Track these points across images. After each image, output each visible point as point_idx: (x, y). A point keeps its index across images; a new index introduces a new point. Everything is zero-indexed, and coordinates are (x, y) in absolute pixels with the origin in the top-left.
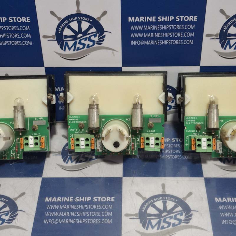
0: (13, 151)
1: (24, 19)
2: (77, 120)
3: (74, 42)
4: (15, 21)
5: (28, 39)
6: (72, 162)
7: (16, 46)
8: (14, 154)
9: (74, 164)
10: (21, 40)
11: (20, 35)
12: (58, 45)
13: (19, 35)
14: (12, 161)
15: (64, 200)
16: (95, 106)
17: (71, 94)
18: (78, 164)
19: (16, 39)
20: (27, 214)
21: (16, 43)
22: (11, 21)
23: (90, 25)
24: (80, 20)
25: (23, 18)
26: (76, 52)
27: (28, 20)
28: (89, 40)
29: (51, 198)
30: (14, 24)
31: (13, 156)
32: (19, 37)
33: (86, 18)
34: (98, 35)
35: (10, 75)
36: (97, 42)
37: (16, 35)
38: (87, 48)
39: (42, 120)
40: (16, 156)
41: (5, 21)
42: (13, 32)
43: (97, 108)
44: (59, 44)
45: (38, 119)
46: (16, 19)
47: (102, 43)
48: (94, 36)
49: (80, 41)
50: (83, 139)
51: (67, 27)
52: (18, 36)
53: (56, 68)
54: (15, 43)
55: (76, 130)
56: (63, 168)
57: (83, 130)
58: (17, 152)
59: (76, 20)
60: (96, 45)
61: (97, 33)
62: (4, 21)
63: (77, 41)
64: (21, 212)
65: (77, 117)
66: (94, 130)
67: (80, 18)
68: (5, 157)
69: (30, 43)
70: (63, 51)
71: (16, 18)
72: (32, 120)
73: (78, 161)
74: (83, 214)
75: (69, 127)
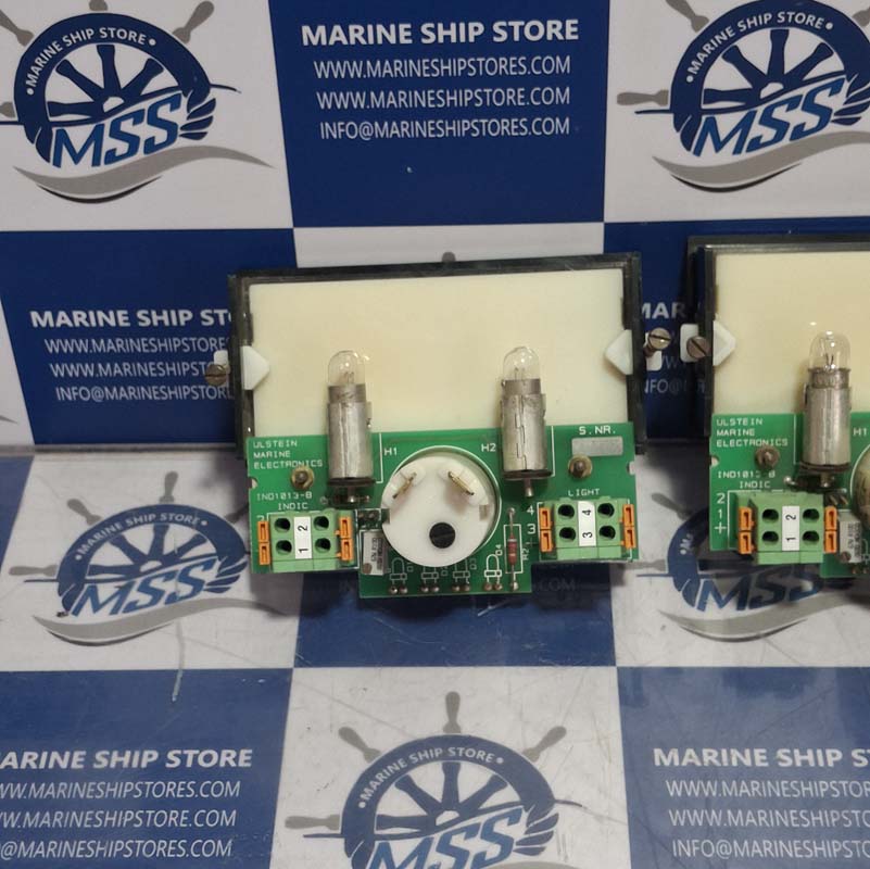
0: (493, 560)
1: (552, 29)
2: (751, 432)
3: (741, 115)
4: (517, 38)
5: (558, 111)
6: (721, 604)
7: (505, 139)
8: (498, 574)
9: (730, 611)
10: (529, 112)
11: (527, 94)
12: (674, 130)
13: (522, 92)
14: (483, 601)
15: (730, 762)
16: (838, 376)
17: (726, 328)
18: (748, 612)
19: (509, 111)
20: (599, 818)
21: (505, 126)
22: (500, 36)
23: (821, 45)
24: (786, 23)
25: (550, 23)
26: (744, 155)
27: (569, 29)
28: (804, 109)
29: (676, 750)
30: (509, 48)
31: (493, 580)
32: (523, 104)
33: (810, 16)
34: (846, 85)
35: (460, 256)
36: (837, 114)
37: (512, 96)
38: (791, 139)
39: (606, 434)
40: (507, 580)
41: (476, 37)
42: (504, 81)
43: (845, 386)
44: (677, 127)
45: (591, 432)
46: (522, 29)
47: (858, 119)
48: (828, 91)
49: (769, 111)
50: (796, 511)
51: (724, 57)
52: (520, 96)
53: (649, 223)
54: (503, 128)
55: (746, 474)
56: (692, 627)
57: (772, 474)
58: (509, 564)
59: (770, 24)
60: (832, 128)
61: (844, 76)
62: (472, 39)
63: (755, 112)
64: (569, 808)
65: (750, 422)
66: (824, 476)
67: (787, 17)
68: (462, 584)
69: (562, 126)
70: (690, 154)
71: (522, 23)
72: (567, 435)
73: (744, 599)
74: (824, 818)
75: (715, 463)
